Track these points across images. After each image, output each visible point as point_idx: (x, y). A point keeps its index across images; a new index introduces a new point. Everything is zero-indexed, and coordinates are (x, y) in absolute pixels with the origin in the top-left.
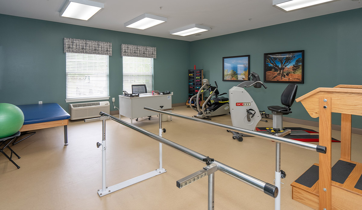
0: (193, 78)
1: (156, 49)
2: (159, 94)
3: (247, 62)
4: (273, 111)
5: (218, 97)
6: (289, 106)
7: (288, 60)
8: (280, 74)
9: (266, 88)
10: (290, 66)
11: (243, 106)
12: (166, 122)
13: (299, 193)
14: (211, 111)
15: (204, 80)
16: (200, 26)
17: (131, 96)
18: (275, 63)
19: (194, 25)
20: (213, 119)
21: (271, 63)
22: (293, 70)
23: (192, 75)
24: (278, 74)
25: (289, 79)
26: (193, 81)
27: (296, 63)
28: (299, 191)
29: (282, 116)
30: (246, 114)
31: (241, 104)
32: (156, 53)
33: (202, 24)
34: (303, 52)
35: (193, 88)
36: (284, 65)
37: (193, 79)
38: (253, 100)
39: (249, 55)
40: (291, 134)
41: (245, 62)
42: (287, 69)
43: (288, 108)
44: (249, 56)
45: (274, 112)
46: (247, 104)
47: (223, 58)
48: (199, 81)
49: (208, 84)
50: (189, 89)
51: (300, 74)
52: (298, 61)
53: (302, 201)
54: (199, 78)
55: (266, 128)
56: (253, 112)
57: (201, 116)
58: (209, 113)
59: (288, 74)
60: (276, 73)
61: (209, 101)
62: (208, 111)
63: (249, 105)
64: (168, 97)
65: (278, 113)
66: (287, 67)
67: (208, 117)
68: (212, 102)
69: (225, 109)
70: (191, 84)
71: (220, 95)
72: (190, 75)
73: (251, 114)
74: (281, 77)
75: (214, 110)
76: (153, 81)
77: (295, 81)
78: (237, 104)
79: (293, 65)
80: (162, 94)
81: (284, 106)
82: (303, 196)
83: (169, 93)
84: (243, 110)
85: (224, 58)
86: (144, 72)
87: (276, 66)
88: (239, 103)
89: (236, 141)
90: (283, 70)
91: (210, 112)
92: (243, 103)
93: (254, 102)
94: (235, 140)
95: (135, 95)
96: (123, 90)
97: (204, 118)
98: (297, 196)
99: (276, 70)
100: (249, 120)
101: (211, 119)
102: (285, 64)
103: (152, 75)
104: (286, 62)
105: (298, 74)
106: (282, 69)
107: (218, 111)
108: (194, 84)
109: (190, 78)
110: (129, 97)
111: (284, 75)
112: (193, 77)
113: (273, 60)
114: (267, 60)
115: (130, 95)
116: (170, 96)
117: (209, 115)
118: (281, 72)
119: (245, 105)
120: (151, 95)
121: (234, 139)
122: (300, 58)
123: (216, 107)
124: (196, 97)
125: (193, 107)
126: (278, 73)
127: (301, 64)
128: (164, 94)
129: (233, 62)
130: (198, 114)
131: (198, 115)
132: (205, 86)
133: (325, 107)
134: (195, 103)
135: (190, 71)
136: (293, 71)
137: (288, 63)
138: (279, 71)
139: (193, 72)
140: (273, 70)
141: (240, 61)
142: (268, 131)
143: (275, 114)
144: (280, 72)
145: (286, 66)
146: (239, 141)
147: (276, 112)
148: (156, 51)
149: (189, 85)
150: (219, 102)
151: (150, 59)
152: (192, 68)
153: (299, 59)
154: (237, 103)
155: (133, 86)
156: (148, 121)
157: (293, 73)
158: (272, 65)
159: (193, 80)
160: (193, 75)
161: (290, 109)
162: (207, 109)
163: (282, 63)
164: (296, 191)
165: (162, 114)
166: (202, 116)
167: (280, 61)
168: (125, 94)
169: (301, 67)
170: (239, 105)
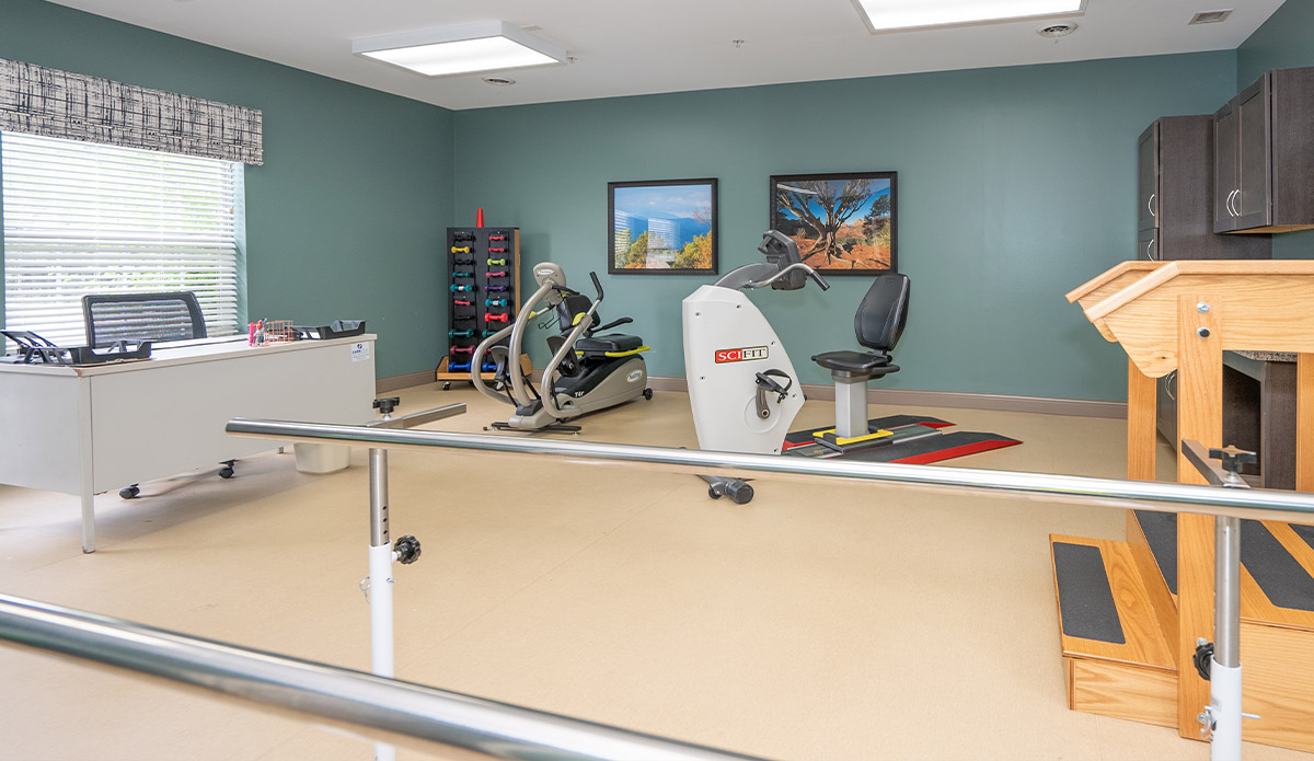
0: (473, 263)
1: (259, 119)
2: (297, 336)
3: (709, 204)
4: (835, 368)
5: (595, 335)
6: (886, 348)
7: (849, 202)
8: (823, 245)
9: (825, 289)
10: (854, 221)
11: (741, 360)
12: (344, 475)
13: (1098, 677)
14: (573, 396)
15: (539, 269)
16: (523, 34)
17: (83, 357)
18: (808, 212)
19: (497, 24)
20: (585, 424)
21: (795, 209)
22: (865, 233)
23: (466, 249)
24: (817, 246)
25: (854, 262)
26: (472, 275)
27: (874, 212)
28: (1095, 671)
29: (867, 387)
30: (751, 388)
31: (734, 355)
32: (259, 139)
33: (537, 28)
34: (892, 175)
35: (473, 304)
36: (836, 217)
37: (471, 267)
38: (775, 338)
39: (716, 180)
40: (895, 442)
41: (698, 204)
42: (846, 231)
43: (884, 354)
44: (714, 182)
45: (840, 373)
46: (757, 354)
47: (609, 183)
48: (502, 273)
49: (561, 284)
50: (453, 308)
51: (885, 246)
52: (878, 207)
53: (1113, 705)
54: (502, 262)
55: (815, 434)
56: (783, 382)
57: (532, 421)
58: (568, 403)
59: (848, 247)
60: (813, 243)
61: (570, 355)
62: (562, 397)
63: (764, 354)
64: (354, 347)
65: (856, 375)
66: (847, 222)
67: (563, 421)
68: (579, 355)
69: (629, 380)
70: (461, 288)
71: (605, 328)
72: (454, 249)
73: (777, 388)
74: (829, 255)
75: (587, 388)
76: (245, 280)
77: (870, 268)
78: (720, 356)
79: (866, 217)
80: (315, 335)
81: (865, 350)
82: (1114, 685)
83: (361, 330)
84: (741, 378)
85: (613, 185)
86: (179, 230)
87: (812, 219)
88: (727, 351)
89: (724, 505)
90: (834, 235)
91: (571, 398)
92: (740, 350)
93: (778, 344)
94: (717, 501)
95: (116, 350)
96: (8, 329)
97: (545, 430)
98: (1090, 692)
99: (811, 233)
100: (765, 413)
101: (580, 428)
102: (839, 212)
103: (237, 249)
104: (842, 206)
105: (878, 248)
106: (832, 228)
107: (604, 392)
108: (475, 289)
109: (455, 261)
110: (62, 363)
111: (838, 249)
112: (470, 258)
113: (800, 200)
114: (782, 200)
115: (68, 356)
116: (365, 345)
117: (569, 412)
118: (829, 240)
119: (749, 357)
120: (245, 346)
121: (717, 497)
122: (886, 196)
123: (592, 374)
124: (505, 341)
125: (490, 384)
126: (818, 241)
127: (887, 215)
128: (328, 333)
129: (652, 203)
130: (518, 414)
131: (514, 420)
132: (547, 292)
133: (1205, 334)
134: (500, 367)
135: (456, 233)
136: (865, 237)
137: (849, 211)
138: (821, 238)
139: (473, 239)
140: (802, 232)
141: (680, 199)
142: (823, 442)
143: (843, 381)
144: (825, 238)
145: (842, 221)
146: (741, 503)
147: (848, 374)
148: (259, 130)
149: (452, 295)
150: (607, 354)
151: (217, 163)
152: (465, 221)
153: (882, 198)
154: (717, 353)
155: (90, 301)
156: (219, 486)
157: (864, 244)
158: (796, 216)
159: (471, 271)
160: (471, 251)
161: (890, 359)
162: (557, 389)
163: (831, 210)
164: (1086, 675)
165: (386, 446)
166: (538, 421)
167: (825, 202)
168: (23, 350)
169: (888, 225)
170: (727, 361)
